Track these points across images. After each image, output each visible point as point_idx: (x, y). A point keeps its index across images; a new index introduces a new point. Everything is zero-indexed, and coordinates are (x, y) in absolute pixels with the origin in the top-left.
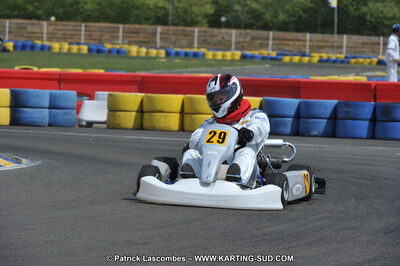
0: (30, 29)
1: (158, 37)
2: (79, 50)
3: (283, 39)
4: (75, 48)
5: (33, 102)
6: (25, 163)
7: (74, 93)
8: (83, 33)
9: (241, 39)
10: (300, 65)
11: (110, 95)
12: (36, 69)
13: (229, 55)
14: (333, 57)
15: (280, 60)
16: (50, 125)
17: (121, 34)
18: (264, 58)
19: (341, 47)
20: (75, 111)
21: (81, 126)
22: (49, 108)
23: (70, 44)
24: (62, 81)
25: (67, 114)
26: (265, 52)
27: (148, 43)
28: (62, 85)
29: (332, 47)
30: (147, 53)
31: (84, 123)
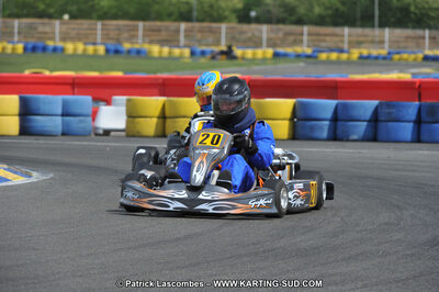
0: (41, 29)
1: (182, 34)
2: (95, 50)
3: (319, 35)
4: (90, 49)
5: (44, 108)
6: (36, 176)
7: (89, 98)
8: (99, 32)
9: (273, 35)
10: (338, 62)
11: (128, 100)
12: (47, 73)
13: (259, 53)
14: (375, 52)
15: (316, 57)
16: (63, 134)
17: (140, 33)
18: (298, 56)
19: (382, 42)
20: (90, 119)
21: (97, 135)
22: (63, 115)
23: (86, 44)
24: (76, 85)
25: (82, 121)
26: (299, 50)
27: (171, 41)
28: (76, 90)
29: (372, 42)
30: (170, 53)
31: (101, 132)
